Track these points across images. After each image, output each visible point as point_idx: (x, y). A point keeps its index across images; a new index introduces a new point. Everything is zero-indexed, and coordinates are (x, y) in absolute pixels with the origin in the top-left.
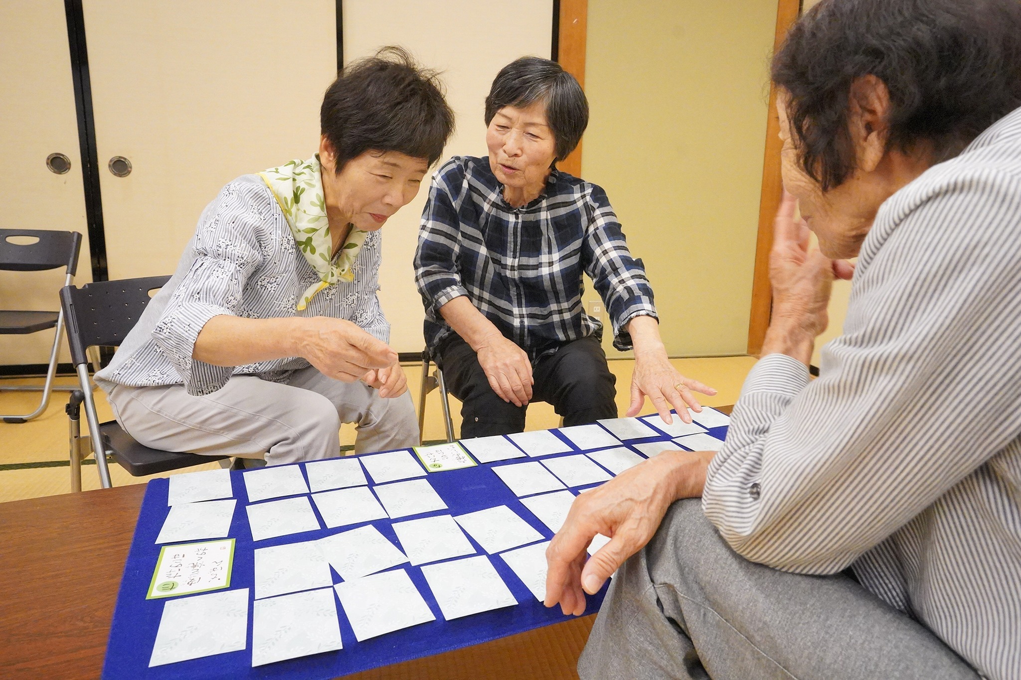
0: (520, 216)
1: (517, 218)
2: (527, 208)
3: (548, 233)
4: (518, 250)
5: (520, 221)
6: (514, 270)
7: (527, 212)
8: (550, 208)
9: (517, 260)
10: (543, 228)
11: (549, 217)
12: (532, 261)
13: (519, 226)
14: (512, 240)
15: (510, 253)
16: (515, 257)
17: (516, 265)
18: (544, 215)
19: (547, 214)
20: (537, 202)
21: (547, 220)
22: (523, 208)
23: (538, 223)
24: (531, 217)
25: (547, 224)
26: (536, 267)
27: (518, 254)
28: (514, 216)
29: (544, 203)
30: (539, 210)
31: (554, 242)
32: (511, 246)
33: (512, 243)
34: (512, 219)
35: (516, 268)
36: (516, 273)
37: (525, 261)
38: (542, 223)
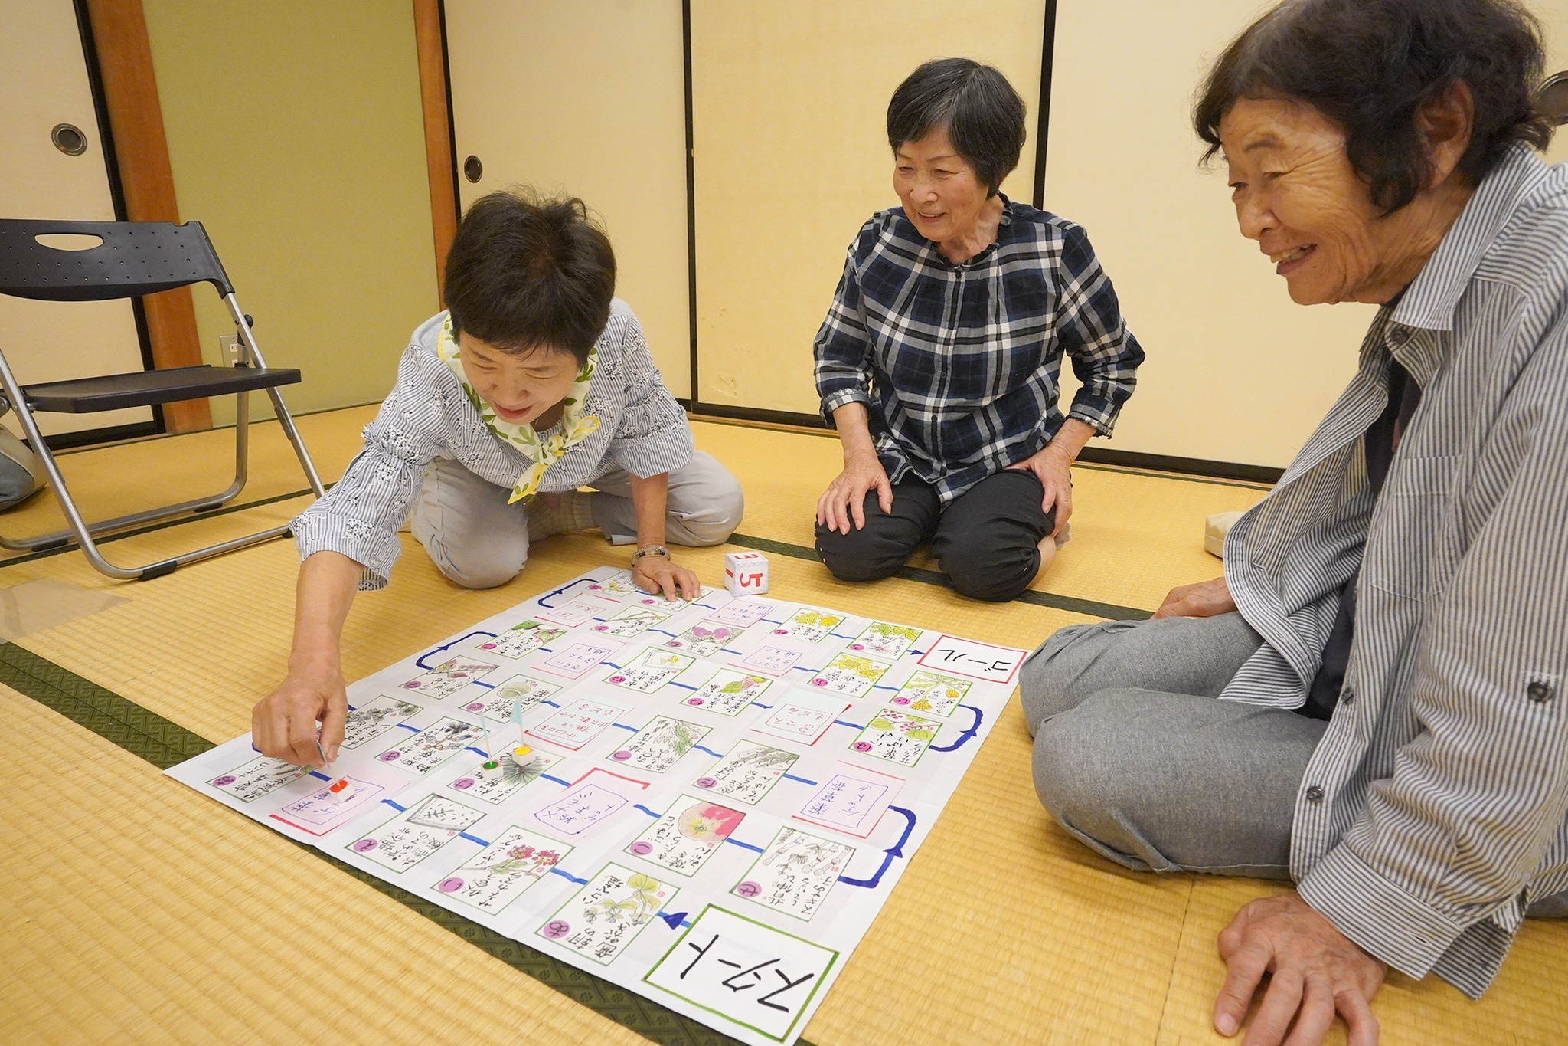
0: (963, 274)
1: (959, 276)
2: (972, 263)
3: (996, 297)
4: (957, 319)
5: (963, 280)
6: (949, 345)
7: (972, 269)
8: (1001, 261)
9: (954, 332)
10: (992, 290)
11: (1001, 274)
12: (974, 333)
13: (962, 287)
14: (950, 305)
15: (945, 322)
16: (951, 328)
17: (953, 337)
18: (995, 272)
19: (998, 270)
20: (985, 254)
21: (998, 278)
22: (966, 263)
23: (985, 282)
24: (977, 275)
25: (998, 284)
26: (979, 341)
27: (956, 325)
28: (954, 273)
29: (995, 256)
30: (988, 265)
31: (1003, 307)
32: (947, 313)
33: (950, 309)
34: (951, 277)
35: (952, 342)
36: (951, 348)
37: (965, 332)
38: (990, 283)
